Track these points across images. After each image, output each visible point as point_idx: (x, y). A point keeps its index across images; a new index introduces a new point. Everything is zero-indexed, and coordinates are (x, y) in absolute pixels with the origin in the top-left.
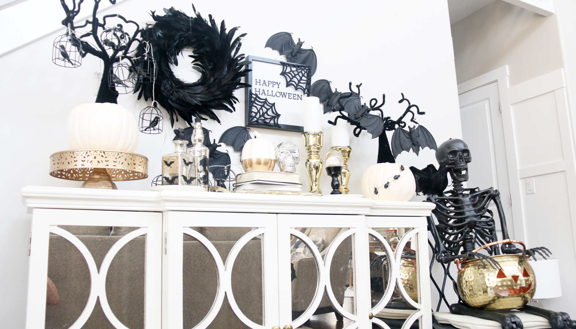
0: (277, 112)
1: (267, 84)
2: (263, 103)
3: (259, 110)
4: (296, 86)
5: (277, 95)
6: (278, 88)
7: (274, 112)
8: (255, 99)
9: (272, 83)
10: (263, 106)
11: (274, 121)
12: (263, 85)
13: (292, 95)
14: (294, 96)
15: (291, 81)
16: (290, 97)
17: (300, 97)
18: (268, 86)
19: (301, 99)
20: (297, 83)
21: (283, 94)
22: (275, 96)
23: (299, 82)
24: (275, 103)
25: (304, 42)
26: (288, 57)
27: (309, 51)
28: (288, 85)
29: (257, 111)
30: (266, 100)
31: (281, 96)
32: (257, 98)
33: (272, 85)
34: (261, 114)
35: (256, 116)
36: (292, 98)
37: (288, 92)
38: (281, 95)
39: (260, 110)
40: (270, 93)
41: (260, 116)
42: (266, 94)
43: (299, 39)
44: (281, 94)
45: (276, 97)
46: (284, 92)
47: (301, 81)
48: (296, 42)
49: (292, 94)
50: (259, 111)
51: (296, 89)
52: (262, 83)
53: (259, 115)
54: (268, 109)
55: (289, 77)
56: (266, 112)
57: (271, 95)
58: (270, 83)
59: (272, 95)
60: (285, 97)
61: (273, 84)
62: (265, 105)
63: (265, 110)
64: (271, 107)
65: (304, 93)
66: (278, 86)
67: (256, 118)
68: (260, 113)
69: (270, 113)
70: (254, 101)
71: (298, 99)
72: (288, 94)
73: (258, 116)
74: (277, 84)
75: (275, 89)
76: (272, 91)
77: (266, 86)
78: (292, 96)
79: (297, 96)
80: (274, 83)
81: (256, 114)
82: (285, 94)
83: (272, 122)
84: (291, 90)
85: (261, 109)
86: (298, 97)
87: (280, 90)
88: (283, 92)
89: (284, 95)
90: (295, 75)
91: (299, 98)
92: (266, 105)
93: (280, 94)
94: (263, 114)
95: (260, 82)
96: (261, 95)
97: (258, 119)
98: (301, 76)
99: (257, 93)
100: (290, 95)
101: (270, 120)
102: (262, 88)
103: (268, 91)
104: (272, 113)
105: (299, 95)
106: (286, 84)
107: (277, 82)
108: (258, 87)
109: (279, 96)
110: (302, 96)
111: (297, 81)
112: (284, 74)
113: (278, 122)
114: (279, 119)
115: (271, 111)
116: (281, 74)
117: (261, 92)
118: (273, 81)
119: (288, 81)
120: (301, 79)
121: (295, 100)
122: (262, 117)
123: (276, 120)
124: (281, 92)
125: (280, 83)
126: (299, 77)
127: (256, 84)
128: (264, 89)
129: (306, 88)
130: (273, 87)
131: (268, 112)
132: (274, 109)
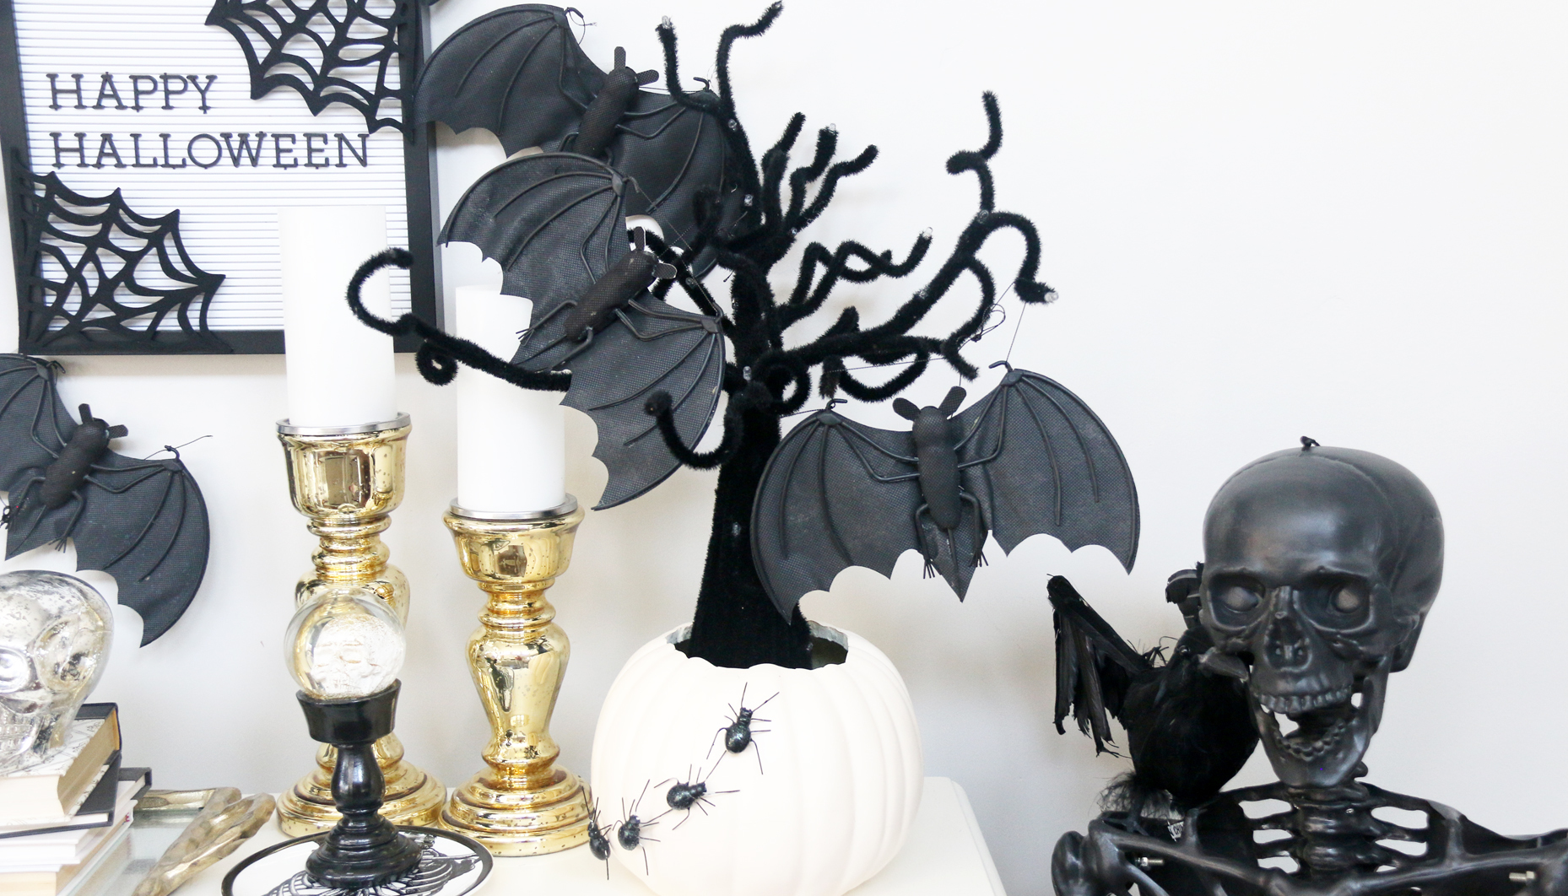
0: (201, 267)
1: (127, 97)
2: (99, 227)
3: (74, 266)
4: (311, 87)
5: (194, 153)
6: (204, 108)
7: (180, 266)
8: (49, 205)
9: (161, 86)
10: (101, 240)
11: (183, 320)
12: (99, 106)
13: (302, 144)
14: (310, 150)
15: (276, 56)
16: (286, 159)
17: (357, 144)
18: (137, 108)
19: (363, 162)
20: (318, 70)
21: (235, 144)
22: (184, 165)
23: (332, 57)
24: (177, 213)
28: (262, 85)
29: (65, 275)
30: (116, 199)
31: (226, 160)
32: (58, 200)
33: (162, 95)
34: (92, 291)
35: (66, 307)
36: (303, 160)
37: (269, 130)
38: (226, 153)
39: (82, 264)
40: (151, 149)
41: (88, 303)
42: (127, 156)
44: (223, 145)
45: (192, 168)
46: (243, 130)
47: (345, 53)
49: (299, 137)
50: (75, 275)
51: (316, 104)
52: (90, 97)
53: (79, 299)
54: (132, 259)
55: (267, 35)
56: (126, 276)
57: (161, 161)
58: (145, 85)
59: (166, 156)
60: (254, 161)
61: (168, 92)
62: (111, 236)
63: (113, 266)
64: (155, 241)
65: (374, 125)
66: (204, 99)
67: (66, 315)
68: (84, 286)
69: (150, 274)
70: (44, 216)
71: (341, 165)
72: (269, 144)
73: (77, 307)
74: (191, 86)
75: (185, 118)
76: (165, 137)
77: (121, 107)
78: (300, 150)
79: (334, 143)
80: (175, 85)
81: (63, 291)
82: (253, 145)
83: (170, 323)
84: (286, 110)
85: (90, 257)
86: (340, 148)
87: (214, 124)
88: (235, 130)
89: (245, 153)
90: (304, 17)
91: (347, 152)
92: (118, 238)
93: (220, 149)
94: (107, 287)
95: (78, 91)
96: (96, 170)
97: (76, 321)
98: (341, 20)
99: (70, 159)
100: (285, 144)
101: (153, 314)
102: (95, 123)
103: (136, 137)
104: (163, 275)
105: (348, 136)
106: (248, 78)
107: (193, 72)
108: (69, 121)
109: (212, 160)
110: (368, 144)
111: (320, 53)
112: (235, 21)
113: (209, 322)
114: (211, 306)
115: (159, 267)
116: (212, 20)
117: (91, 155)
118: (162, 73)
119: (261, 61)
120: (342, 39)
121: (321, 170)
122: (99, 306)
123: (198, 314)
124: (222, 135)
125: (211, 78)
126: (332, 28)
127: (55, 106)
128: (107, 130)
129: (382, 91)
130: (167, 107)
131: (136, 274)
132: (175, 250)
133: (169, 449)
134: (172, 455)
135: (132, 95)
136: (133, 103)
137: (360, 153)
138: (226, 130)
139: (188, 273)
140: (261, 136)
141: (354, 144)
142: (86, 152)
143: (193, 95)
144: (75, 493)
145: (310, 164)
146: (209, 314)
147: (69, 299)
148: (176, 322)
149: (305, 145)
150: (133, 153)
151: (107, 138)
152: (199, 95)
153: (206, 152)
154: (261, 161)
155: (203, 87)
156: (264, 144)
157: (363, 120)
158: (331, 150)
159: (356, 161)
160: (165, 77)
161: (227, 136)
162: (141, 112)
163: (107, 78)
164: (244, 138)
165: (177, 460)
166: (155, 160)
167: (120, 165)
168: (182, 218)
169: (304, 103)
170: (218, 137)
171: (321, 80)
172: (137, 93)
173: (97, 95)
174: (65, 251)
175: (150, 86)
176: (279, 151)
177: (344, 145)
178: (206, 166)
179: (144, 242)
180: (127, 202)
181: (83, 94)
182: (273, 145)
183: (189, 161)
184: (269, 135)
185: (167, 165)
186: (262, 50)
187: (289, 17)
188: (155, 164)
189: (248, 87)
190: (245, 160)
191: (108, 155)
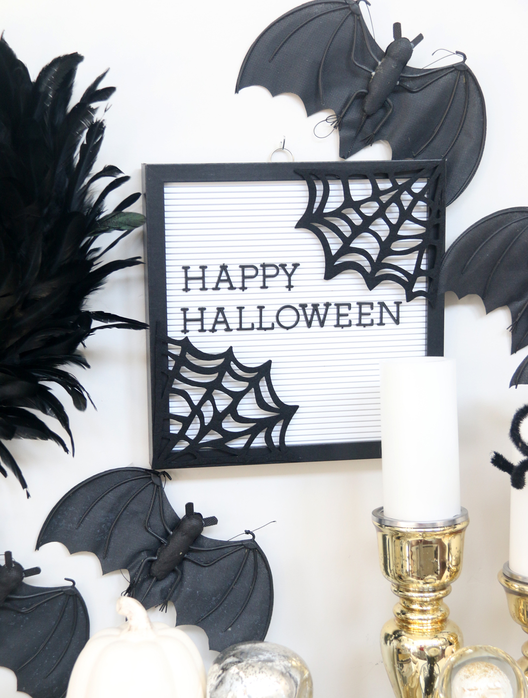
0: (282, 399)
1: (237, 281)
2: (216, 375)
3: (196, 403)
4: (369, 270)
5: (280, 319)
6: (290, 287)
8: (181, 361)
9: (261, 272)
10: (217, 385)
11: (268, 438)
12: (217, 288)
13: (355, 310)
14: (361, 314)
15: (346, 249)
16: (344, 321)
17: (393, 309)
18: (243, 288)
19: (397, 321)
20: (375, 258)
21: (309, 311)
22: (272, 328)
23: (386, 249)
24: (270, 362)
25: (420, 38)
26: (346, 119)
27: (449, 76)
28: (332, 271)
29: (189, 409)
30: (229, 355)
31: (303, 323)
32: (189, 356)
33: (261, 278)
34: (207, 420)
35: (188, 433)
36: (355, 322)
37: (333, 301)
38: (302, 318)
39: (202, 402)
41: (204, 431)
42: (234, 323)
43: (397, 27)
44: (301, 312)
45: (278, 329)
46: (315, 301)
47: (397, 246)
48: (384, 39)
49: (354, 305)
50: (196, 411)
51: (372, 282)
52: (211, 281)
53: (198, 426)
54: (237, 397)
56: (232, 410)
57: (257, 325)
58: (249, 272)
59: (261, 322)
60: (322, 324)
61: (265, 276)
63: (222, 402)
64: (254, 384)
65: (410, 296)
66: (290, 281)
67: (187, 439)
68: (202, 418)
69: (248, 408)
70: (177, 368)
71: (381, 324)
72: (332, 310)
73: (196, 433)
74: (281, 271)
75: (276, 294)
76: (261, 308)
77: (232, 288)
78: (354, 315)
79: (377, 309)
80: (270, 271)
81: (186, 422)
82: (322, 311)
83: (259, 441)
85: (208, 397)
86: (381, 312)
87: (295, 298)
88: (309, 302)
89: (315, 317)
90: (368, 221)
91: (386, 315)
92: (230, 384)
93: (298, 315)
94: (218, 417)
95: (203, 278)
96: (211, 334)
97: (194, 443)
98: (394, 222)
99: (193, 327)
100: (343, 310)
101: (249, 436)
102: (212, 300)
103: (241, 309)
104: (256, 406)
105: (387, 304)
106: (324, 265)
107: (283, 261)
108: (195, 299)
109: (293, 324)
110: (401, 308)
111: (377, 245)
112: (316, 225)
113: (286, 439)
114: (289, 427)
115: (254, 401)
116: (301, 224)
117: (208, 323)
118: (262, 262)
119: (334, 252)
120: (394, 236)
121: (367, 328)
122: (212, 431)
123: (278, 434)
124: (301, 305)
125: (296, 266)
126: (387, 227)
127: (186, 289)
128: (220, 305)
129: (418, 271)
130: (264, 287)
131: (239, 407)
132: (266, 388)
133: (248, 532)
134: (250, 537)
135: (240, 279)
136: (240, 285)
137: (395, 315)
138: (303, 302)
139: (273, 405)
140: (327, 305)
141: (391, 309)
142: (205, 321)
143: (282, 278)
144: (176, 568)
145: (360, 324)
146: (287, 433)
147: (191, 427)
148: (263, 440)
149: (357, 310)
150: (238, 320)
151: (220, 310)
152: (286, 278)
153: (288, 317)
154: (326, 323)
155: (289, 271)
156: (329, 311)
157: (404, 291)
158: (375, 315)
159: (391, 321)
160: (264, 266)
161: (304, 306)
162: (246, 291)
163: (224, 268)
164: (315, 307)
165: (253, 540)
166: (253, 324)
167: (228, 329)
168: (273, 365)
169: (363, 281)
170: (297, 307)
171: (377, 265)
172: (244, 277)
173: (216, 280)
174: (189, 392)
175: (253, 272)
176: (339, 315)
177: (384, 310)
178: (288, 328)
179: (246, 384)
180: (236, 355)
181: (206, 280)
182: (335, 311)
183: (276, 325)
184: (333, 304)
185: (261, 328)
186: (335, 244)
187: (357, 220)
188: (252, 328)
189: (323, 271)
190: (316, 323)
191: (221, 323)
